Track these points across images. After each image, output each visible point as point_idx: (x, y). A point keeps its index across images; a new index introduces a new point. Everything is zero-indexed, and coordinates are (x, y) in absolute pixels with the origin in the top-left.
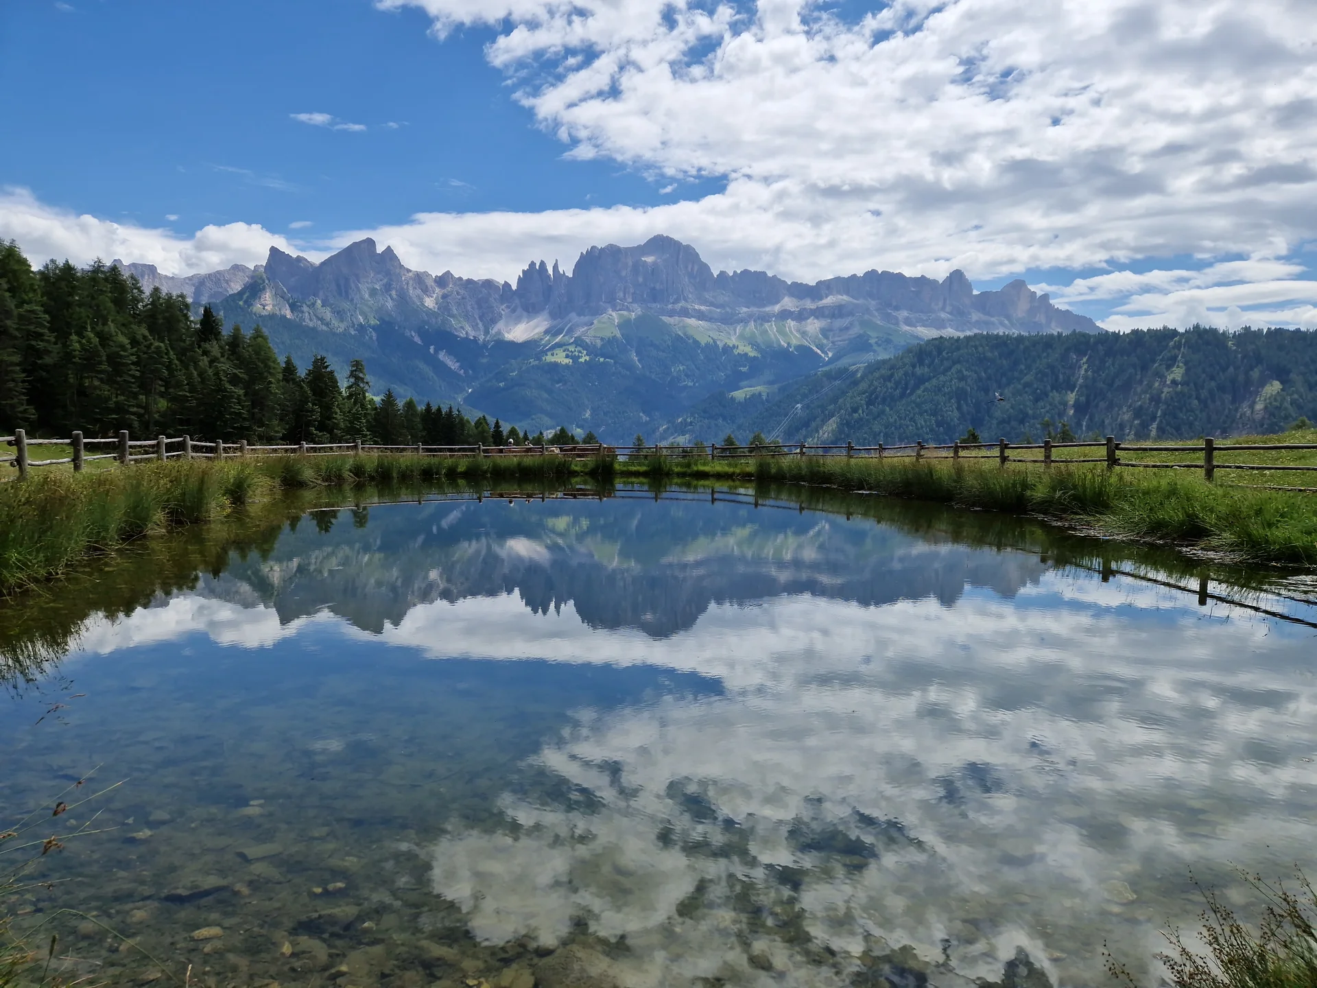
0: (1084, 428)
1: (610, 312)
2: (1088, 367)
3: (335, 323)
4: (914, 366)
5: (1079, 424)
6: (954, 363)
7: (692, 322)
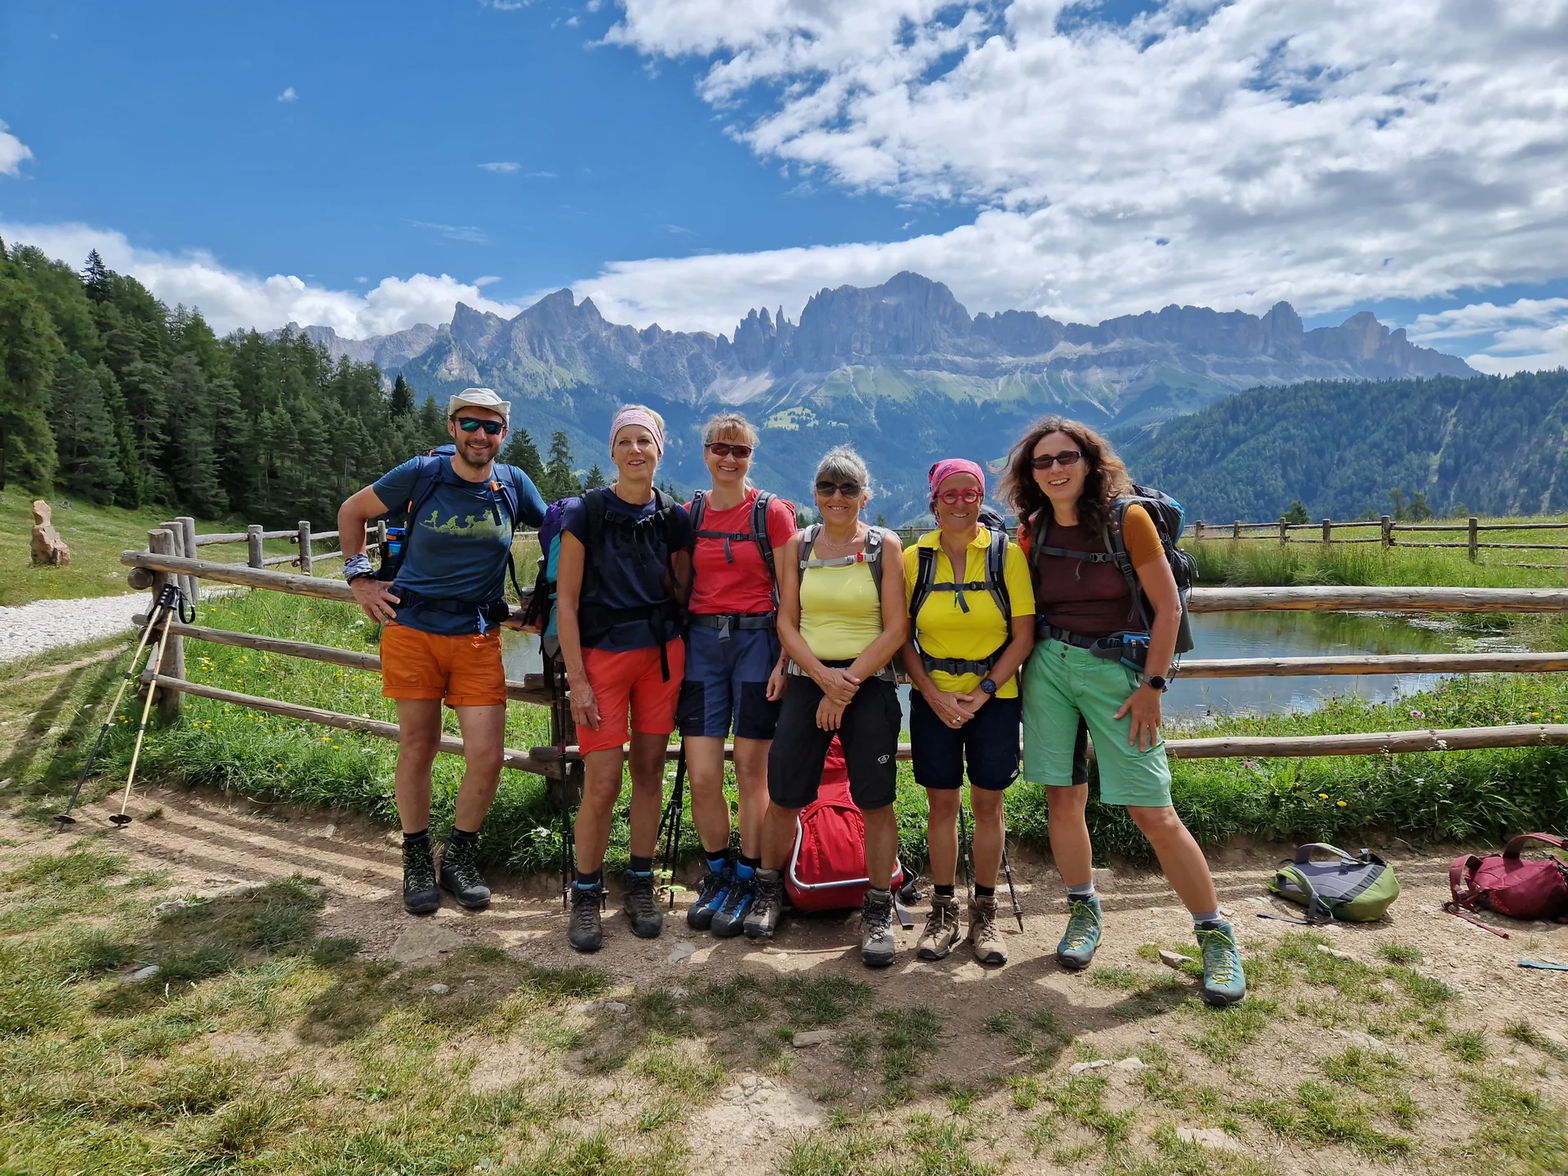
0: (1452, 499)
1: (844, 366)
2: (1458, 421)
3: (528, 387)
4: (1225, 424)
5: (1445, 495)
6: (1278, 419)
7: (944, 375)
